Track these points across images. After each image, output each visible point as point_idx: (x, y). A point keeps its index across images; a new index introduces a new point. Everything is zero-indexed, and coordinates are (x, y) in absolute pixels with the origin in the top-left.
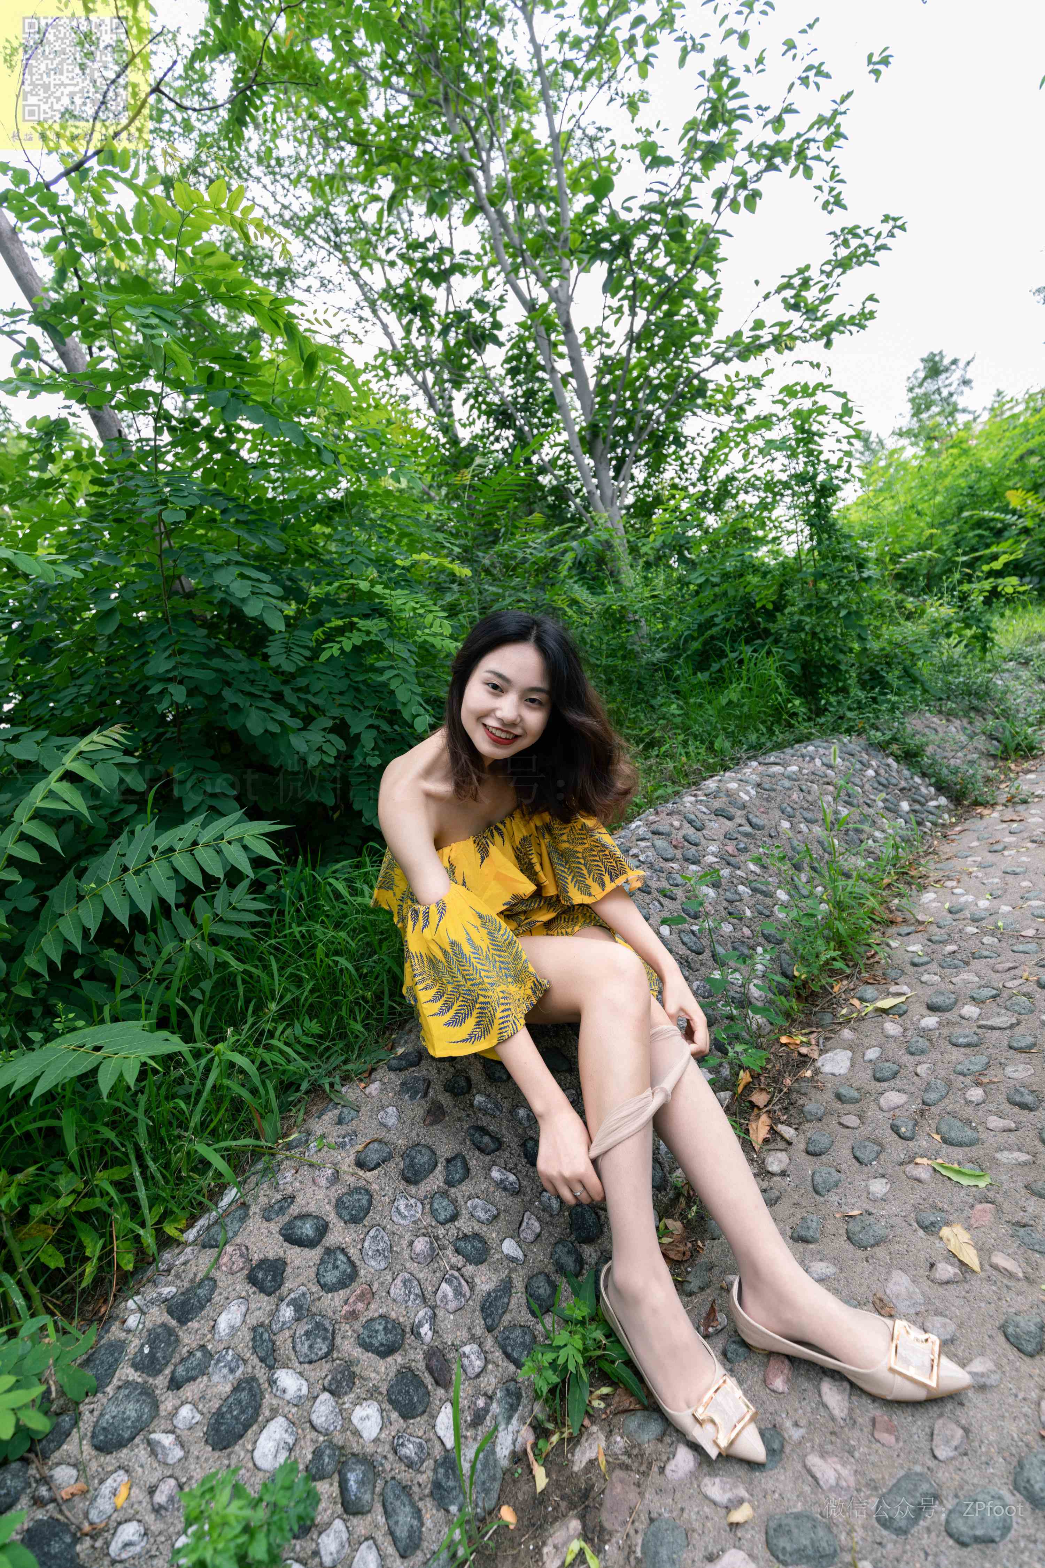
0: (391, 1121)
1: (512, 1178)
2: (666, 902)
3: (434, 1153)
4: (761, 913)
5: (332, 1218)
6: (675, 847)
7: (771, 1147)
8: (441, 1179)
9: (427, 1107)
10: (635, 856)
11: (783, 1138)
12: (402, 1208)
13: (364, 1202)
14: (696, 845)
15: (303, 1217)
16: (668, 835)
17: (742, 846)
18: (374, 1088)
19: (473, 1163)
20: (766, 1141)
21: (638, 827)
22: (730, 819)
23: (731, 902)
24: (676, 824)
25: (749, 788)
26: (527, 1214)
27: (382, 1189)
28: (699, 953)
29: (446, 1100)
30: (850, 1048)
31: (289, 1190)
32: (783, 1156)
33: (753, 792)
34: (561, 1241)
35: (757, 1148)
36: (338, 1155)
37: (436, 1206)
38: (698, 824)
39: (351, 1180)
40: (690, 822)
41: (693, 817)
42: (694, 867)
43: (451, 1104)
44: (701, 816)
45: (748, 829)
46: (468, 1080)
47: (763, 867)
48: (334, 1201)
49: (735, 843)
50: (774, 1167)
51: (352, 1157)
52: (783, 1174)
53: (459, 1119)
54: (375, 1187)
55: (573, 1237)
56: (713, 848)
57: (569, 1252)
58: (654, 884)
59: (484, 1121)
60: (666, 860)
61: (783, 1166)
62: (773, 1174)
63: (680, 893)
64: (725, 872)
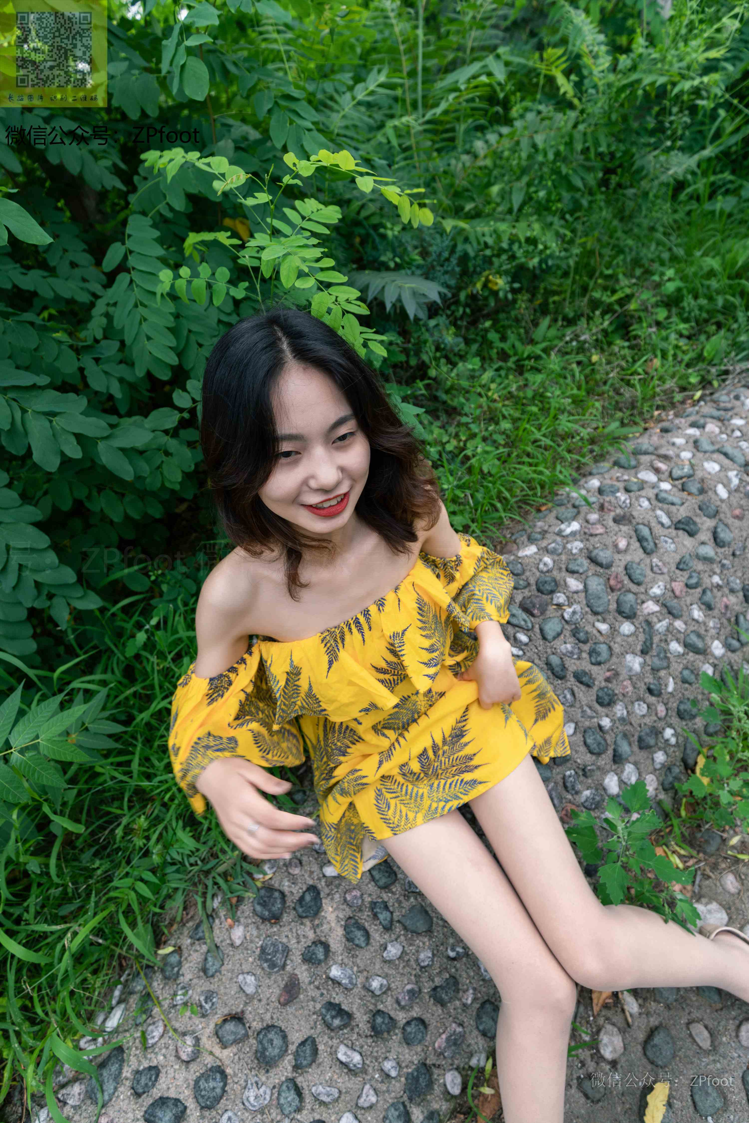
0: (250, 990)
1: (357, 1058)
2: (581, 691)
3: (285, 1037)
4: (684, 681)
5: (191, 1104)
6: (612, 590)
7: (609, 1014)
8: (290, 1068)
9: (282, 985)
10: (559, 606)
11: (623, 1011)
12: (252, 1099)
13: (218, 1091)
14: (639, 584)
15: (163, 1101)
16: (609, 566)
17: (694, 581)
18: (238, 934)
19: (321, 1047)
20: (606, 1006)
21: (573, 534)
22: (691, 534)
23: (655, 670)
24: (622, 544)
25: (732, 474)
26: (367, 1087)
27: (235, 1075)
28: (599, 754)
29: (303, 974)
30: (727, 908)
31: (154, 1063)
32: (618, 1041)
33: (735, 481)
34: (393, 1105)
35: (596, 1009)
36: (198, 1023)
37: (282, 1101)
38: (650, 546)
39: (209, 1061)
40: (641, 540)
41: (645, 531)
42: (627, 628)
43: (307, 980)
44: (658, 530)
45: (709, 550)
46: (326, 947)
47: (709, 607)
48: (192, 1083)
49: (686, 574)
50: (608, 1053)
51: (212, 1026)
52: (614, 1064)
53: (313, 999)
54: (229, 1071)
55: (405, 1098)
56: (656, 591)
57: (399, 1116)
58: (572, 665)
59: (338, 998)
60: (595, 613)
61: (615, 1056)
62: (602, 1057)
63: (599, 674)
64: (661, 626)
